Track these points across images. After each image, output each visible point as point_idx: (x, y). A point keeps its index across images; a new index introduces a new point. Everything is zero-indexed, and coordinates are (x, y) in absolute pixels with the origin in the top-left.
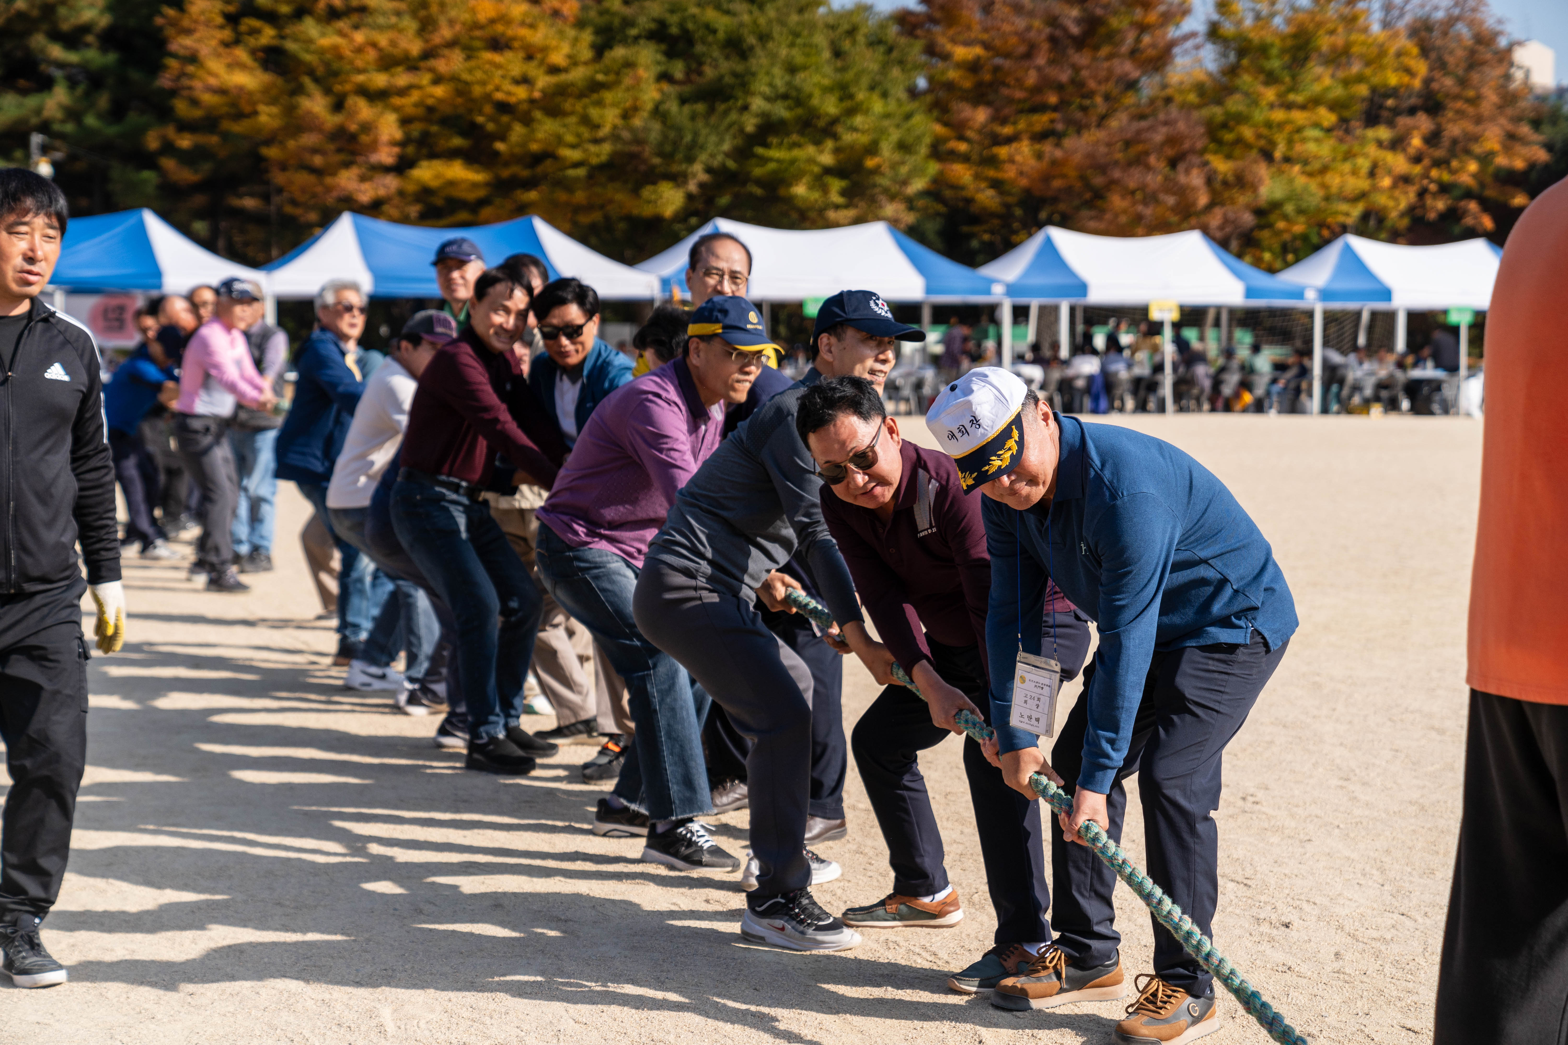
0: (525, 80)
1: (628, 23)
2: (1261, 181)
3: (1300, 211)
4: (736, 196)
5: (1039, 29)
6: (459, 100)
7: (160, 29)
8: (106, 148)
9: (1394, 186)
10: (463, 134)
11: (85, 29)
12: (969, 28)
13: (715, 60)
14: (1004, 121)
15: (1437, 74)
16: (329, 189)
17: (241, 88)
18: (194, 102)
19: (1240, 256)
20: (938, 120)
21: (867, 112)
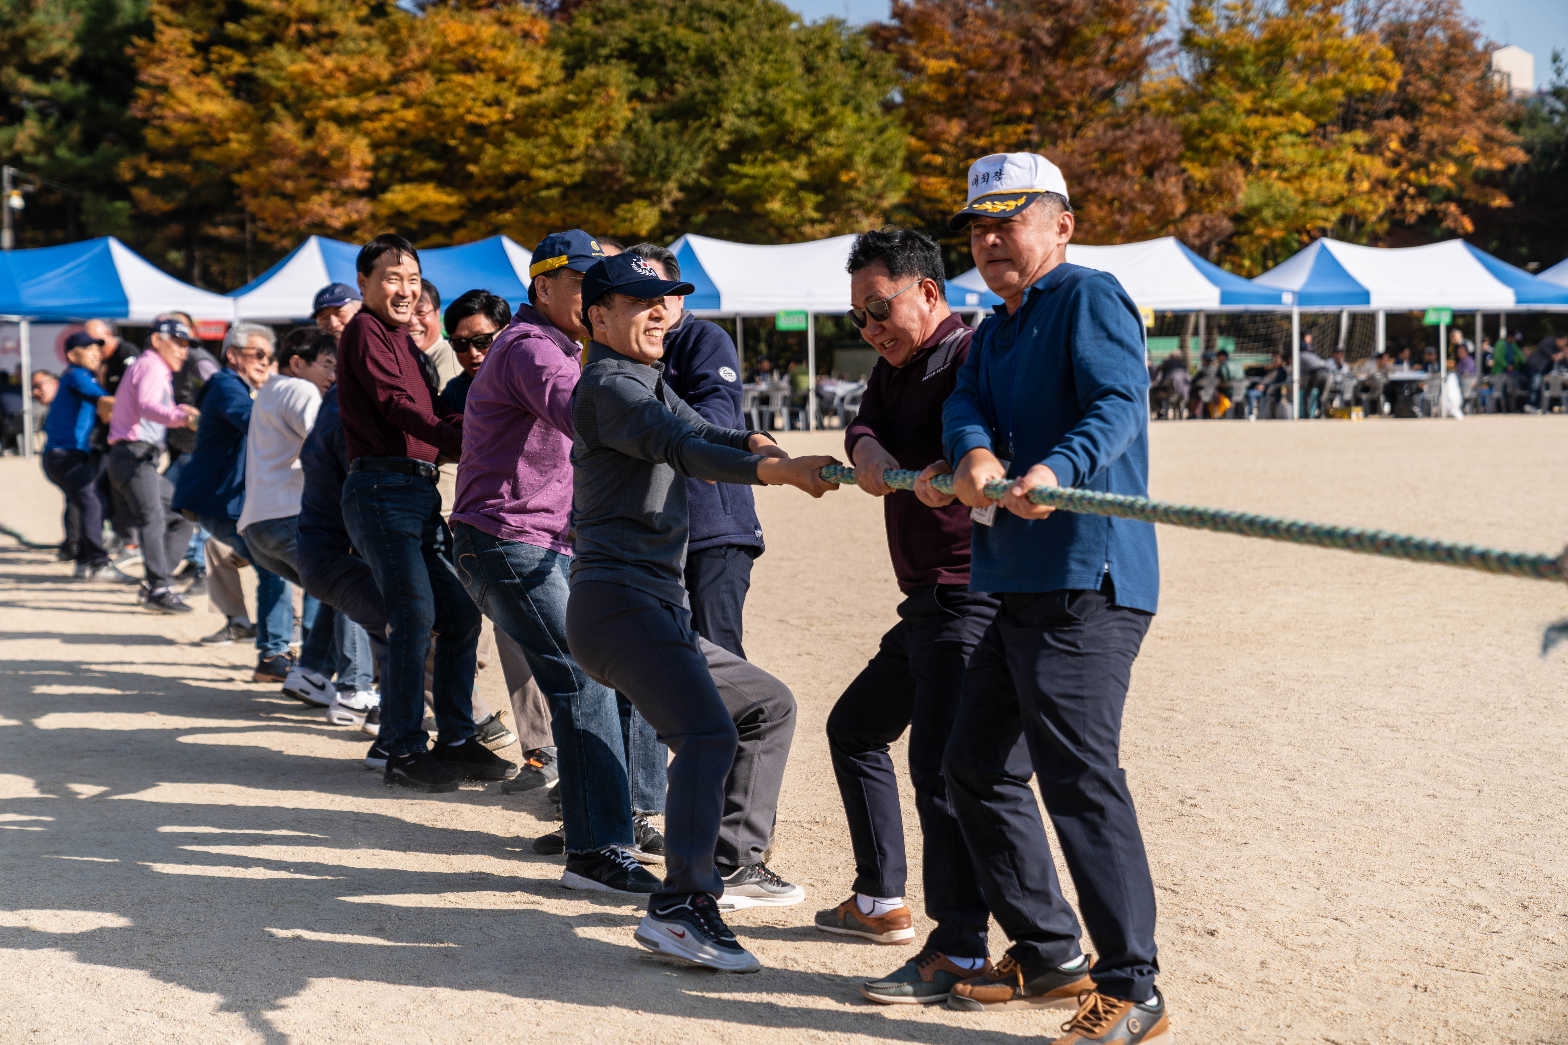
0: (497, 102)
1: (598, 42)
2: (1238, 187)
3: (1279, 217)
4: (711, 213)
5: (1012, 41)
6: (431, 124)
7: (131, 59)
8: (79, 179)
9: (1372, 190)
10: (435, 157)
11: (56, 60)
12: (942, 41)
13: (686, 78)
14: (979, 134)
15: (1412, 78)
16: (300, 216)
17: (211, 116)
18: (166, 131)
19: (1218, 263)
20: (912, 134)
21: (840, 127)
